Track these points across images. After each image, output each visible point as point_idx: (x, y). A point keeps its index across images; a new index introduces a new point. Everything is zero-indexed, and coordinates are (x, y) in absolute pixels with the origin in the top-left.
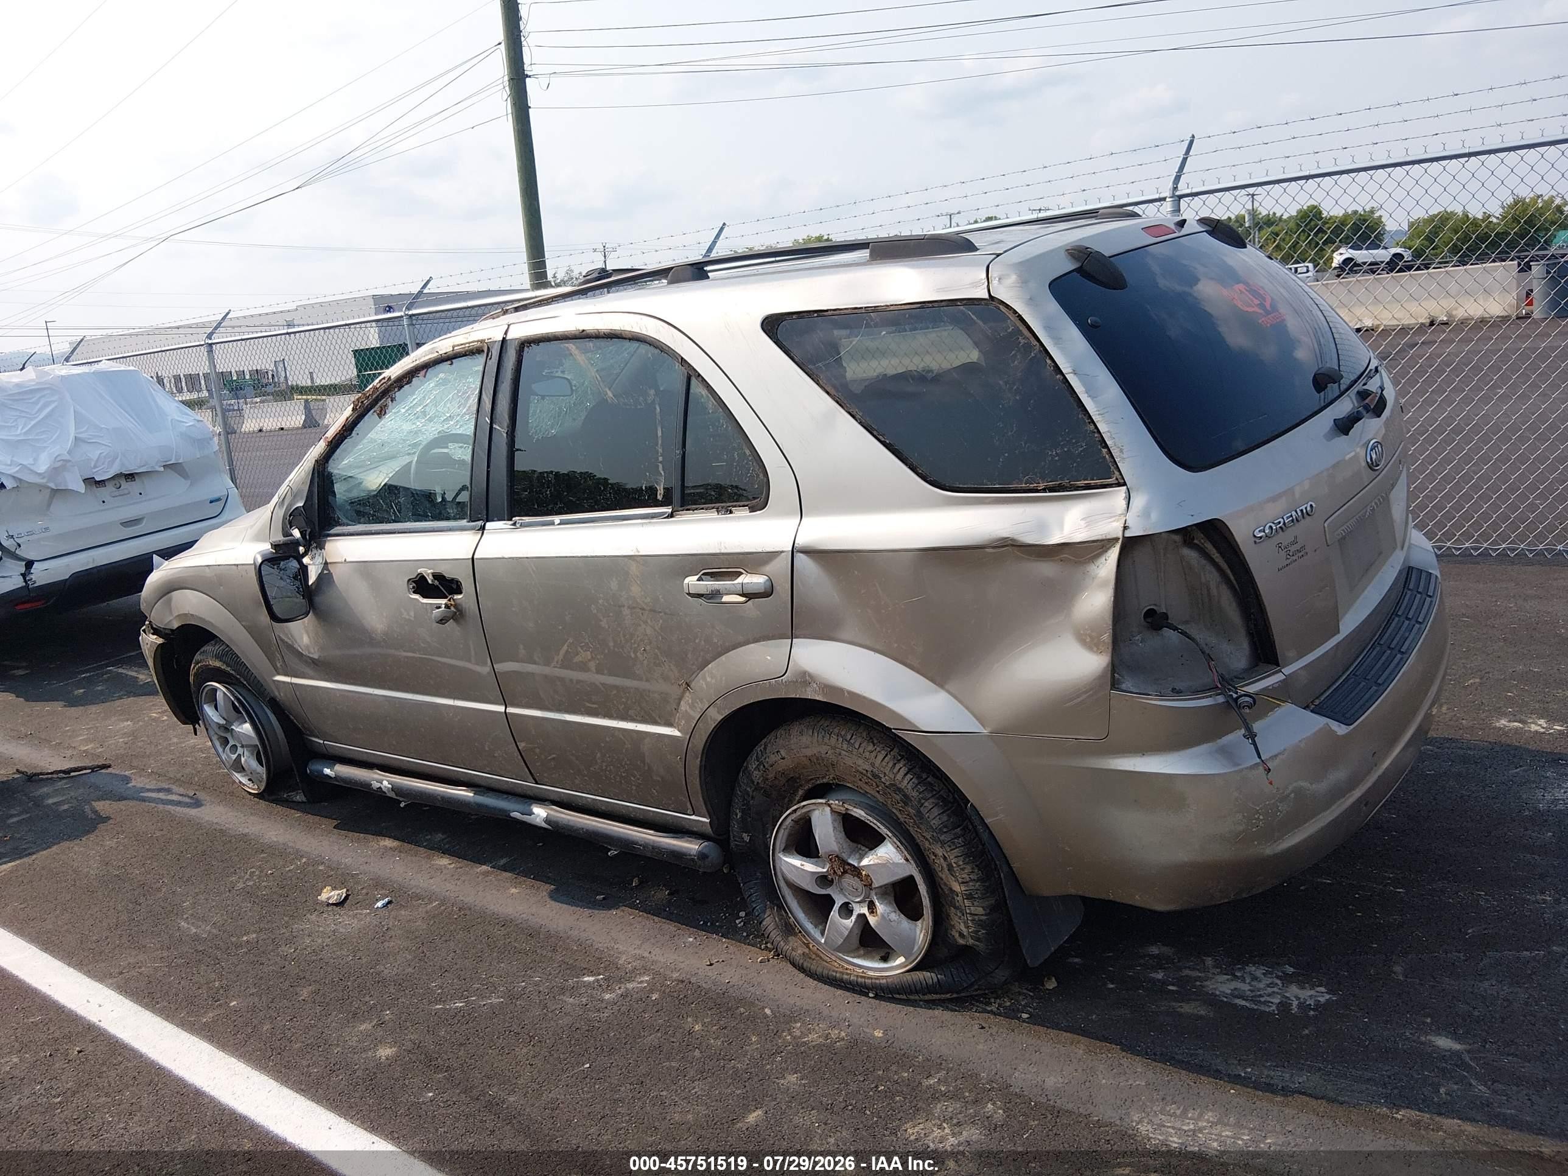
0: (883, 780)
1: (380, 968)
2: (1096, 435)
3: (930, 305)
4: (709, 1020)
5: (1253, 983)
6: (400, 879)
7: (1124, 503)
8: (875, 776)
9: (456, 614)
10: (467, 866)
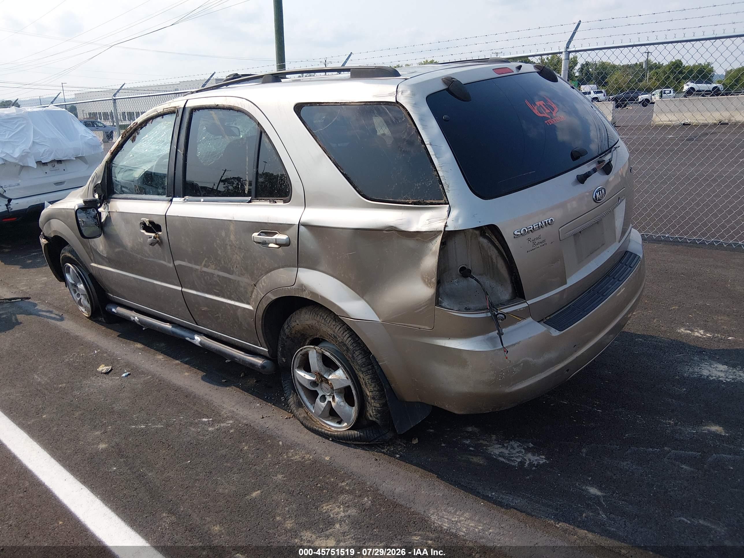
0: (338, 339)
1: (114, 405)
2: (437, 177)
3: (369, 104)
4: (252, 445)
5: (511, 450)
6: (138, 364)
7: (447, 213)
8: (335, 337)
9: (159, 242)
10: (170, 360)
